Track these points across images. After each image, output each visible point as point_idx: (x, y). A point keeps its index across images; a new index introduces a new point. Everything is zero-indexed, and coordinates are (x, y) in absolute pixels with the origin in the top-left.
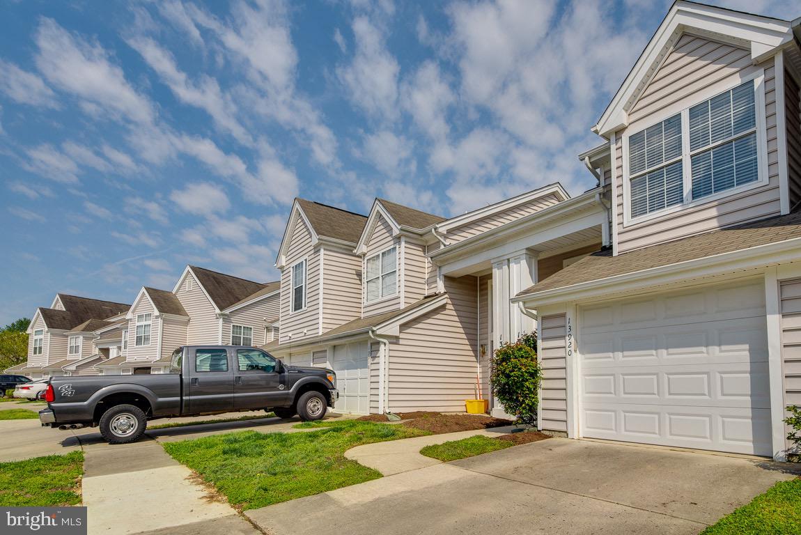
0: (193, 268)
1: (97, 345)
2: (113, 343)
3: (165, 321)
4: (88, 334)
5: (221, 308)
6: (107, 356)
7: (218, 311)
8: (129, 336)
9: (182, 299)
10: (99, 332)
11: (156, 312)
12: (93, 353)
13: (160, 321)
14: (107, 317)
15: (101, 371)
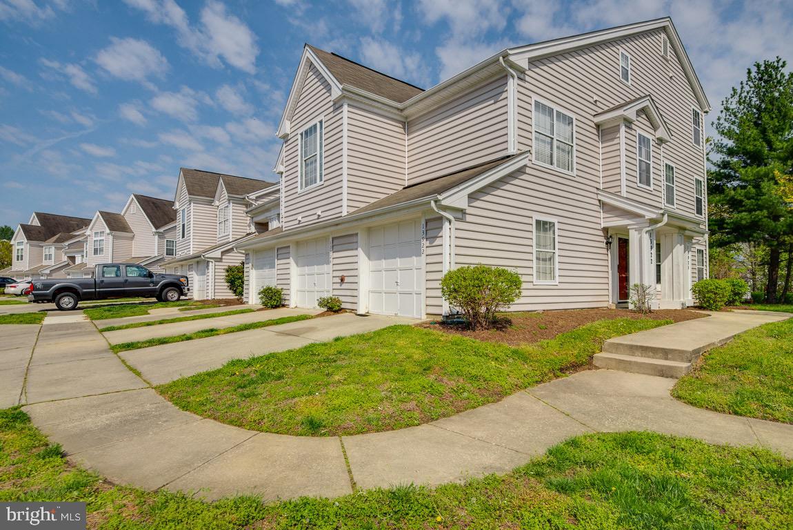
0: (136, 196)
1: (65, 254)
2: (77, 252)
3: (114, 237)
4: (59, 245)
5: (157, 228)
6: (74, 262)
7: (154, 230)
8: (89, 247)
9: (129, 220)
10: (67, 243)
11: (108, 231)
12: (63, 260)
13: (111, 237)
14: (74, 230)
15: (69, 275)
